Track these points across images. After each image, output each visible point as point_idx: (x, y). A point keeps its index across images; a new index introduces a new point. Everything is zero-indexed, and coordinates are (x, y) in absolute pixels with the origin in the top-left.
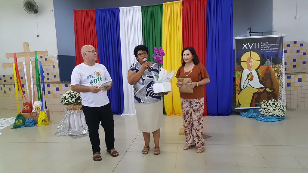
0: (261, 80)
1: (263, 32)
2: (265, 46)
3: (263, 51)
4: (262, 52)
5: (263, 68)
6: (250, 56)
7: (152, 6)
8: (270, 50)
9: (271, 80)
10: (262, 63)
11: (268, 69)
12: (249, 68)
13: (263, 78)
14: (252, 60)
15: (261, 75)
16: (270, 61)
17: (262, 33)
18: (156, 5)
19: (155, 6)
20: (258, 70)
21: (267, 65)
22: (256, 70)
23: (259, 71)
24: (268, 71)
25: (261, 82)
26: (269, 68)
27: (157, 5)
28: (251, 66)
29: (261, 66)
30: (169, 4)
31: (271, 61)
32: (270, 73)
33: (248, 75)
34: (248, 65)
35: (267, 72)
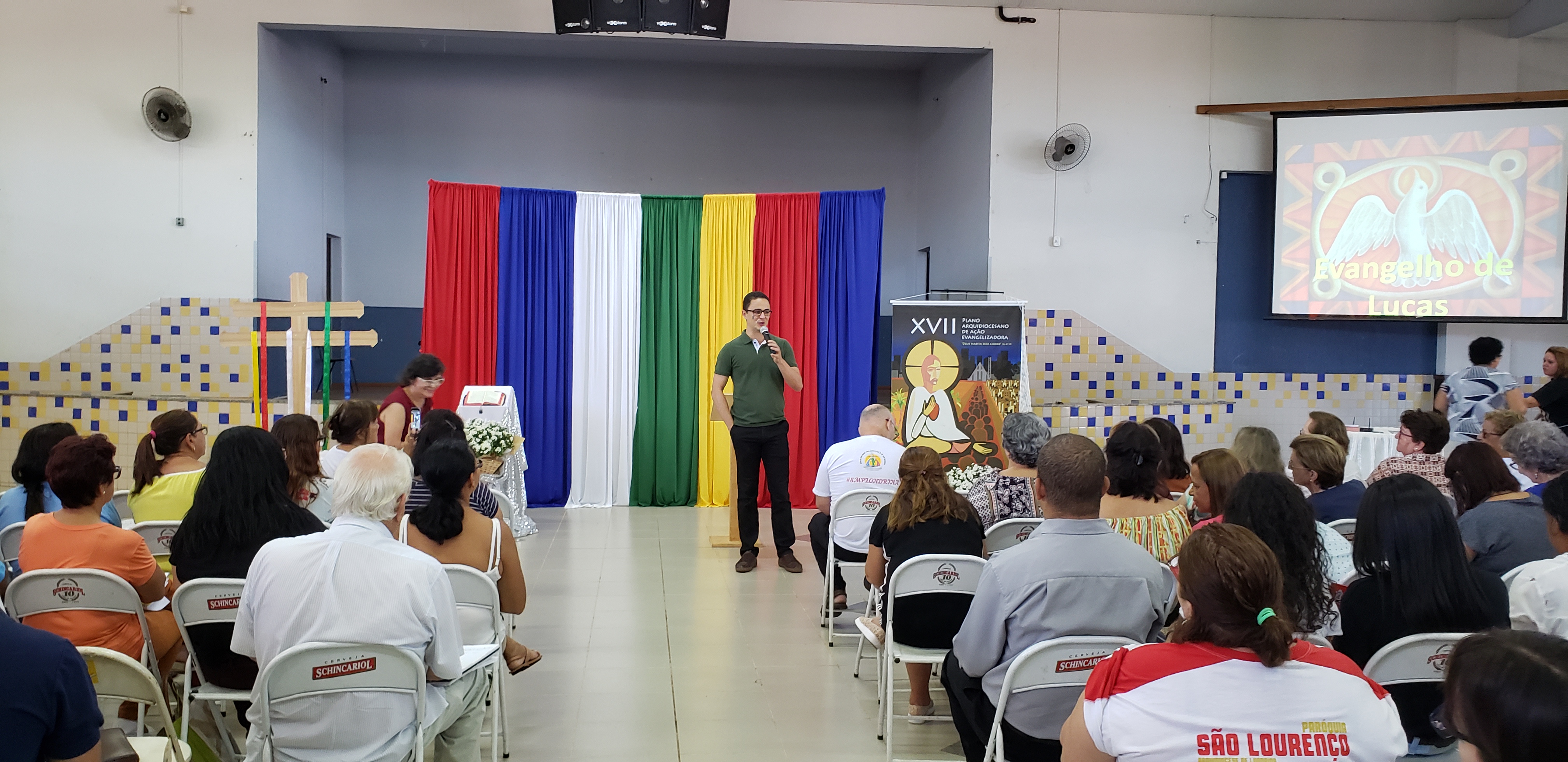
0: (961, 419)
1: (967, 292)
2: (974, 329)
3: (965, 340)
4: (964, 344)
5: (966, 387)
6: (932, 353)
7: (673, 198)
8: (986, 341)
9: (988, 420)
10: (965, 374)
11: (979, 391)
12: (929, 383)
13: (965, 415)
14: (936, 364)
15: (960, 406)
16: (984, 370)
17: (965, 294)
18: (684, 196)
19: (682, 199)
20: (952, 392)
21: (975, 379)
22: (948, 391)
23: (954, 393)
24: (979, 396)
25: (960, 426)
26: (981, 387)
27: (688, 199)
28: (933, 380)
29: (961, 382)
30: (720, 198)
31: (987, 370)
32: (985, 401)
33: (926, 405)
34: (926, 377)
35: (977, 399)
